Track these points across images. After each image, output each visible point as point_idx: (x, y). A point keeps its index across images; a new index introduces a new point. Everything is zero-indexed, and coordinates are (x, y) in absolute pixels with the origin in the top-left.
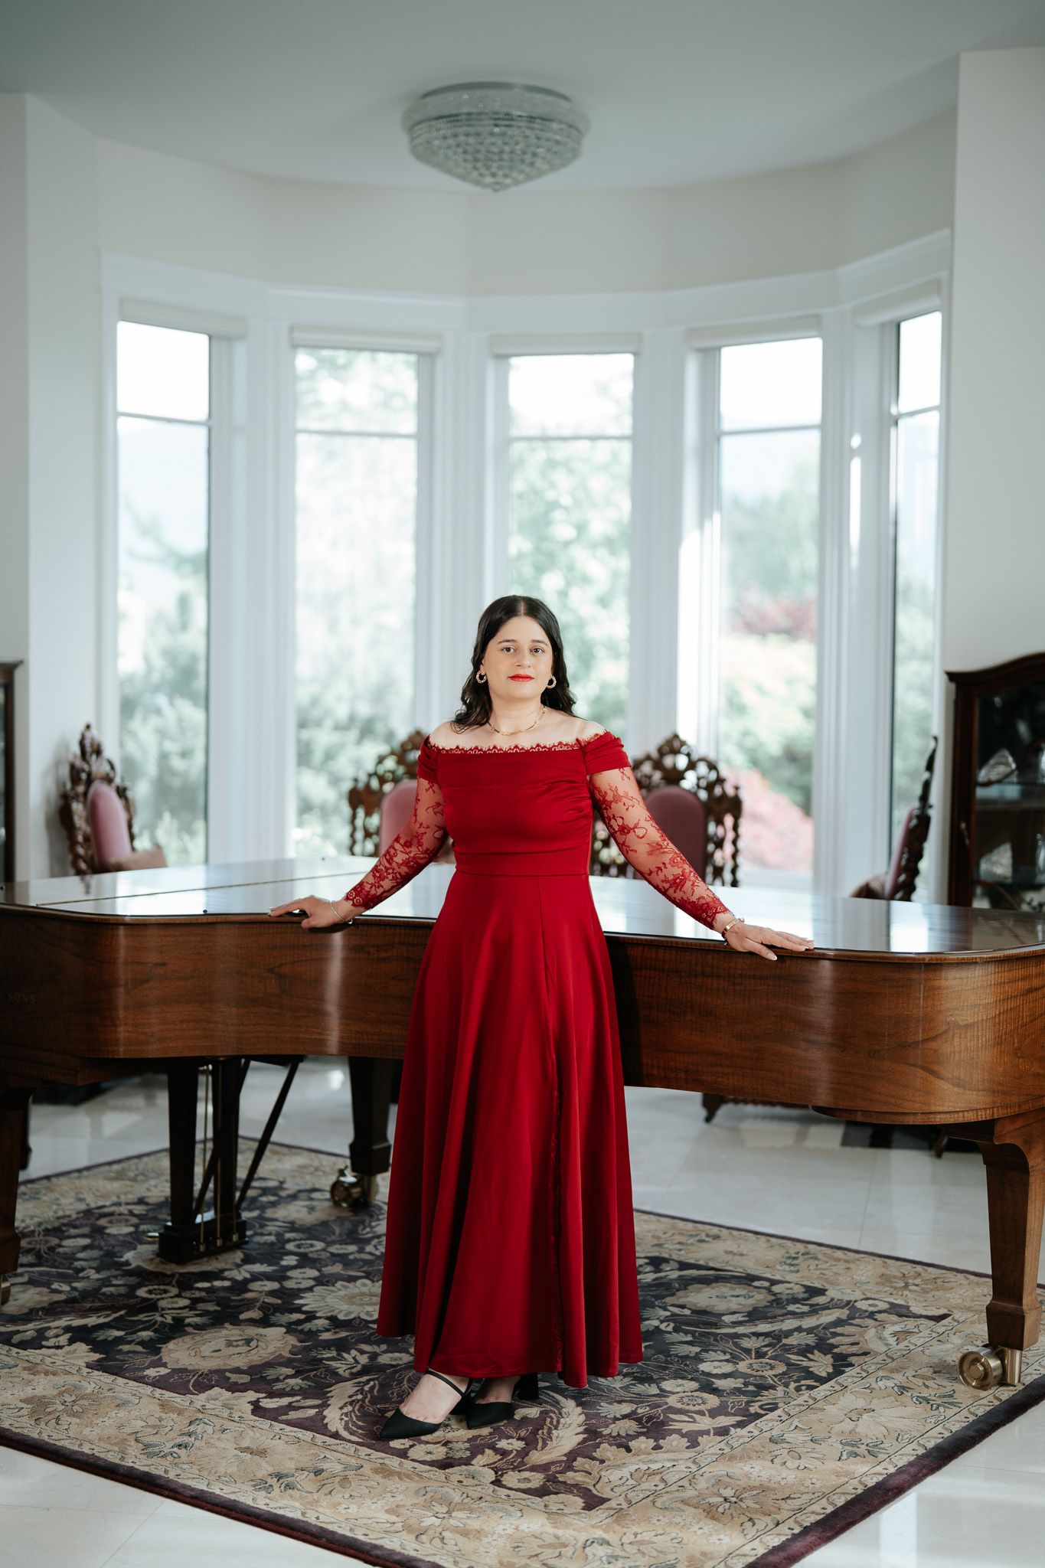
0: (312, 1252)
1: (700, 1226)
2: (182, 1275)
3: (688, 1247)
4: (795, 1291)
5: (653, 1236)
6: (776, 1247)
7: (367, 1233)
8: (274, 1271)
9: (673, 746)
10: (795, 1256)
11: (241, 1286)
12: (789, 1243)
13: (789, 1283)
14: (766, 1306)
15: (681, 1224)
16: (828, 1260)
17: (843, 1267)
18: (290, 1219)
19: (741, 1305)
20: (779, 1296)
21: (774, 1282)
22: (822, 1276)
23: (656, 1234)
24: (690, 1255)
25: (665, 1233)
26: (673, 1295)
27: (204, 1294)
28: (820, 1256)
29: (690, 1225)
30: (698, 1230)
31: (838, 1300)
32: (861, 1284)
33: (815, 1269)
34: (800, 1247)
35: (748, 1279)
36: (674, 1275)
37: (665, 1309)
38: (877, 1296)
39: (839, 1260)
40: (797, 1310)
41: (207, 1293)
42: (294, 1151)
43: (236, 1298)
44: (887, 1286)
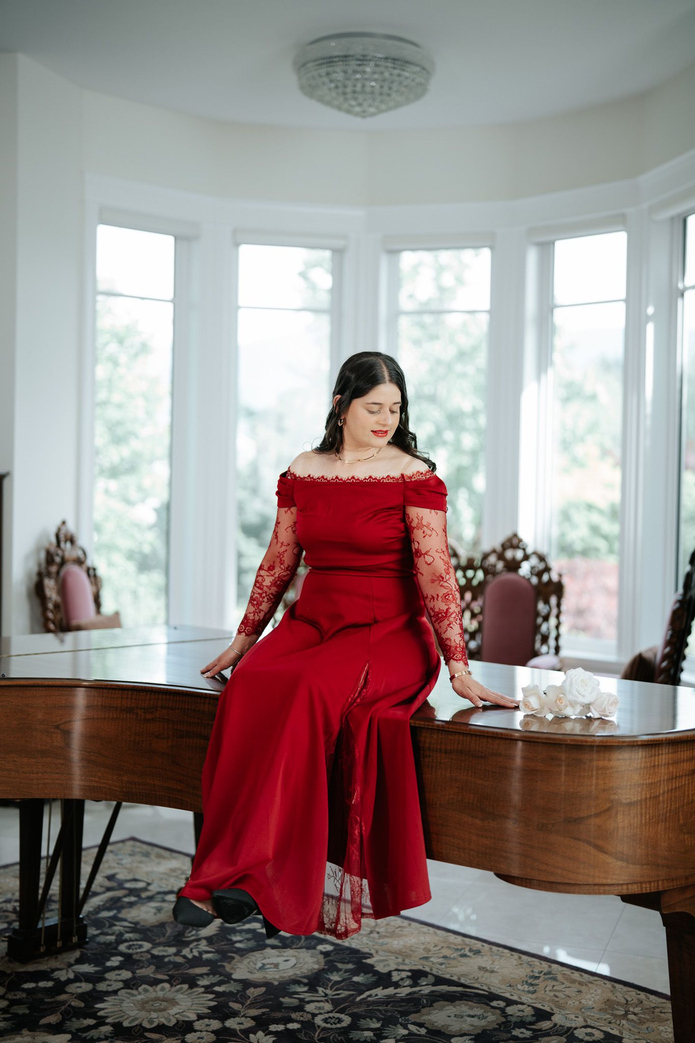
0: (137, 953)
1: (467, 940)
2: (18, 973)
3: (450, 962)
4: (525, 1014)
5: (424, 949)
6: (525, 965)
7: (193, 935)
8: (97, 972)
9: (513, 542)
10: (537, 975)
11: (60, 987)
12: (536, 962)
13: (523, 1004)
14: (495, 1029)
15: (452, 937)
16: (565, 981)
17: (576, 990)
18: (137, 919)
19: (472, 1025)
20: (509, 1018)
21: (510, 1002)
22: (554, 998)
23: (428, 947)
24: (448, 970)
25: (435, 946)
26: (418, 1011)
27: (24, 995)
28: (559, 977)
29: (460, 938)
30: (465, 944)
31: (560, 1026)
32: (585, 1009)
33: (550, 991)
34: (545, 965)
35: (487, 998)
36: (426, 990)
37: (405, 1027)
38: (597, 1024)
39: (574, 981)
40: (521, 1036)
41: (27, 995)
42: (175, 855)
43: (49, 1000)
44: (609, 1014)
